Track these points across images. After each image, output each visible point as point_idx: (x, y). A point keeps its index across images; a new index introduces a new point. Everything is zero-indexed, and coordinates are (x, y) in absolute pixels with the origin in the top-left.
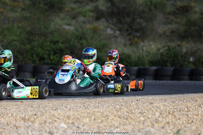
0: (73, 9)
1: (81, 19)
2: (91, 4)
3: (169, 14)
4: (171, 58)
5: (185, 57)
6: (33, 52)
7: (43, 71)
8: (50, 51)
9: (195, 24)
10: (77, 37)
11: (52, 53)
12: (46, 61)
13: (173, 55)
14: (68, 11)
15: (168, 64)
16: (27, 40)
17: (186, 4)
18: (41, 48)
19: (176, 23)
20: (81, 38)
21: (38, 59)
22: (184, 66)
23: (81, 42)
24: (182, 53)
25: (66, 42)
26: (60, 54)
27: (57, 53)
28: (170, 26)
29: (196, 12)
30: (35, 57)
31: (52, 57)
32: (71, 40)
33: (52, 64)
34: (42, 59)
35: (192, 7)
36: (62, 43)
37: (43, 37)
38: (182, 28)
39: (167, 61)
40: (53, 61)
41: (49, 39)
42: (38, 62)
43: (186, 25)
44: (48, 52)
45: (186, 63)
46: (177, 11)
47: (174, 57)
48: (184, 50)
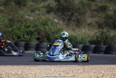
0: (32, 6)
1: (37, 12)
2: (43, 3)
3: (94, 11)
4: (103, 39)
5: (113, 39)
6: (13, 32)
7: (21, 45)
8: (24, 33)
9: (111, 18)
10: (42, 24)
11: (25, 34)
12: (21, 39)
13: (105, 37)
14: (29, 7)
15: (102, 43)
16: (9, 24)
17: (105, 5)
18: (18, 30)
19: (98, 17)
20: (45, 25)
21: (16, 37)
22: (112, 45)
23: (44, 27)
24: (110, 36)
25: (35, 27)
26: (31, 35)
27: (29, 34)
28: (94, 19)
29: (110, 10)
30: (15, 36)
31: (25, 36)
32: (38, 26)
33: (25, 41)
34: (19, 37)
35: (108, 7)
36: (32, 27)
37: (20, 23)
38: (103, 20)
39: (101, 42)
40: (26, 39)
41: (24, 24)
42: (16, 39)
43: (105, 18)
44: (23, 33)
45: (113, 43)
46: (98, 9)
47: (105, 39)
48: (112, 35)
